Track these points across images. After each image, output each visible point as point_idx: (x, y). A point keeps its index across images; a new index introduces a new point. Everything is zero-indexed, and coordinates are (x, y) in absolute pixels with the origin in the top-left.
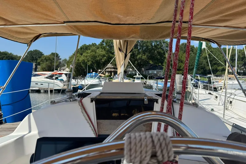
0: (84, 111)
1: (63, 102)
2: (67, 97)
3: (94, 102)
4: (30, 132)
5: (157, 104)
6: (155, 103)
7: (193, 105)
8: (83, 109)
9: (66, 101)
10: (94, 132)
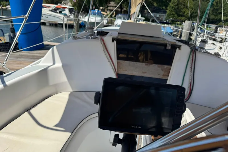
0: (105, 50)
1: (84, 38)
2: (89, 34)
3: (115, 42)
4: (54, 64)
5: (179, 50)
6: (178, 49)
7: (215, 55)
8: (104, 48)
9: (87, 38)
10: (114, 70)
